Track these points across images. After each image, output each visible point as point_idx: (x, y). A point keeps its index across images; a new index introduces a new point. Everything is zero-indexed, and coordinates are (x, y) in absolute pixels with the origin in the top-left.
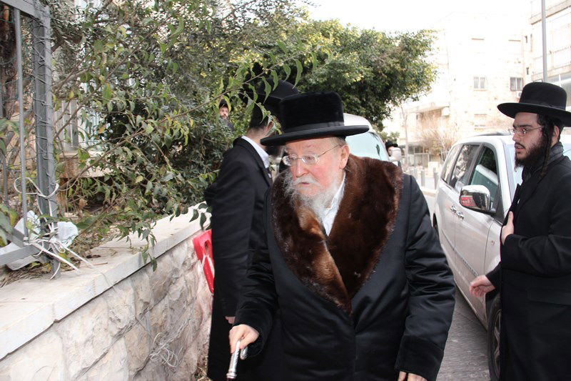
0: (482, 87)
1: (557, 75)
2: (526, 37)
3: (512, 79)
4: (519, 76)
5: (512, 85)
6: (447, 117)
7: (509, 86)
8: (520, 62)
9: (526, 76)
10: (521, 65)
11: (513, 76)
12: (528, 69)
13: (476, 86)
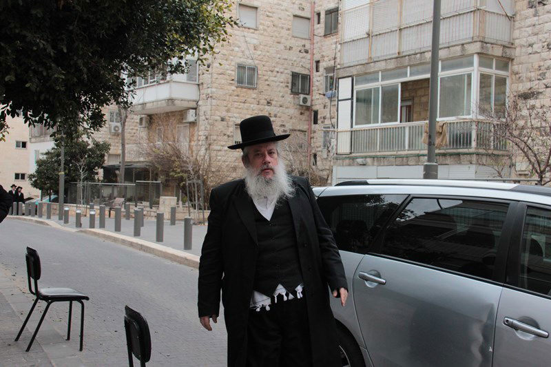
0: (250, 83)
1: (377, 72)
2: (319, 14)
3: (295, 76)
4: (305, 72)
5: (293, 84)
6: (193, 124)
7: (290, 85)
8: (307, 52)
9: (315, 73)
10: (308, 56)
11: (297, 70)
12: (318, 62)
13: (240, 81)
